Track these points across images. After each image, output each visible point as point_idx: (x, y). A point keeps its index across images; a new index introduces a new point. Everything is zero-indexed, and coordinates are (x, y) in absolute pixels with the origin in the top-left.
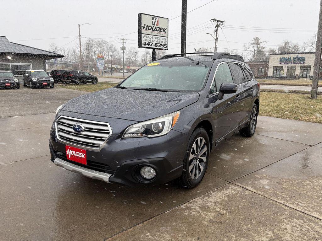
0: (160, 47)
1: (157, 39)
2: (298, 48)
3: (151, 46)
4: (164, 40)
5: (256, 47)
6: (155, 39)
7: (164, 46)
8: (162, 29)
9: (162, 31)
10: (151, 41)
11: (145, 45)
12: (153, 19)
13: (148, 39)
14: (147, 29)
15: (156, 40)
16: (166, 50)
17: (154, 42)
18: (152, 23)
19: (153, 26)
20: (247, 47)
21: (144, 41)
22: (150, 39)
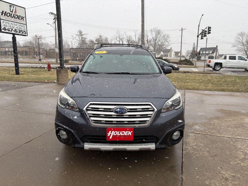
0: (20, 33)
1: (17, 25)
2: (107, 40)
3: (11, 31)
4: (23, 27)
5: (80, 37)
6: (15, 25)
7: (24, 33)
8: (20, 17)
9: (21, 18)
10: (11, 27)
11: (5, 30)
12: (10, 6)
13: (8, 25)
14: (6, 16)
15: (15, 27)
16: (25, 36)
17: (14, 28)
18: (10, 10)
19: (11, 13)
20: (74, 37)
21: (4, 27)
22: (9, 25)
